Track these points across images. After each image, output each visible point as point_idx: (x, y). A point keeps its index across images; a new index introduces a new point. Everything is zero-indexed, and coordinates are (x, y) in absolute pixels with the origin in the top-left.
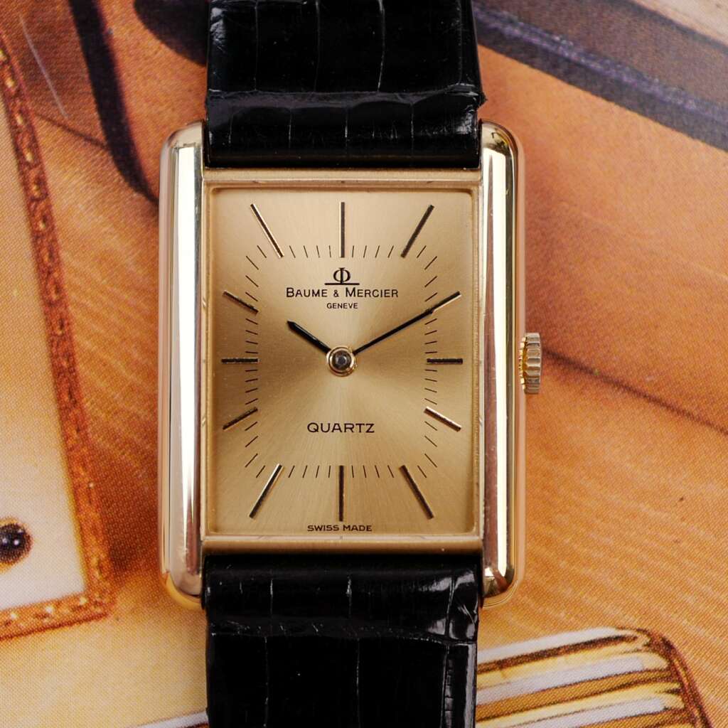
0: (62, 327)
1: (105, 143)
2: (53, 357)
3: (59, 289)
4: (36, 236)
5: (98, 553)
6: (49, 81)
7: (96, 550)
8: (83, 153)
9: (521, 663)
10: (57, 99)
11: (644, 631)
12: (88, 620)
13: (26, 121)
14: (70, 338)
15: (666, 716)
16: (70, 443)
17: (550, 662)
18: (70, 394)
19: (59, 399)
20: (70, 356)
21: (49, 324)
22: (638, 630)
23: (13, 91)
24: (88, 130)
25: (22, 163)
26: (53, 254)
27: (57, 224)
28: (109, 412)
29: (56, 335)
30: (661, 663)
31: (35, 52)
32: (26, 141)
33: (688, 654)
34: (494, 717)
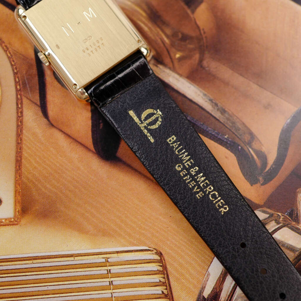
0: (20, 149)
1: (40, 105)
2: (16, 157)
3: (21, 140)
4: (18, 126)
5: (19, 208)
6: (28, 88)
7: (18, 207)
8: (33, 107)
9: (123, 253)
10: (30, 93)
11: (155, 249)
12: (13, 225)
13: (21, 97)
14: (22, 153)
15: (158, 272)
16: (17, 179)
17: (130, 253)
18: (19, 167)
19: (16, 167)
20: (21, 157)
21: (17, 148)
22: (154, 249)
23: (19, 89)
24: (36, 102)
25: (18, 107)
26: (21, 131)
27: (24, 124)
28: (28, 173)
29: (18, 151)
30: (159, 258)
31: (26, 80)
32: (20, 102)
33: (166, 257)
34: (113, 266)
